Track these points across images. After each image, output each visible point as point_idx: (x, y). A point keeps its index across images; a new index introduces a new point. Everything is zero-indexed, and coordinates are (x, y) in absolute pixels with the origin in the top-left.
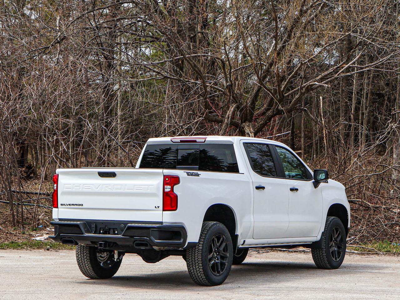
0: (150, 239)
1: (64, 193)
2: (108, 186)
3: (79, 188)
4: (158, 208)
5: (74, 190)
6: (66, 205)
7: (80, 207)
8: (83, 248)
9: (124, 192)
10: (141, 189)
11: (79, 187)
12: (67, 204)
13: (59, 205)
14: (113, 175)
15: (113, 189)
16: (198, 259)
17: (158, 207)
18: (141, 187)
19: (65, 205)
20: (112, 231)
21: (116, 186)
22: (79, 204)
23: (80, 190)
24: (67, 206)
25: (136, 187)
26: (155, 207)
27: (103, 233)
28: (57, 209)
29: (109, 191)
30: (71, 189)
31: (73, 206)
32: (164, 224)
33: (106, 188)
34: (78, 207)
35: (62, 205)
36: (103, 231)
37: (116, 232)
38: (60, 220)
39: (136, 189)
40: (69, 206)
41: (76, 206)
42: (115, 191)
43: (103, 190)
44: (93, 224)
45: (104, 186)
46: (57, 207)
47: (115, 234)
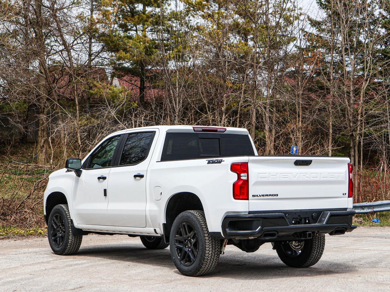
0: (349, 225)
1: (257, 183)
2: (304, 174)
3: (276, 178)
4: (345, 194)
5: (270, 179)
6: (259, 196)
7: (275, 197)
9: (320, 180)
10: (334, 177)
11: (276, 176)
13: (250, 196)
15: (310, 177)
18: (334, 175)
19: (257, 196)
20: (303, 221)
22: (274, 195)
23: (278, 179)
24: (260, 197)
25: (330, 175)
28: (247, 201)
29: (307, 179)
30: (266, 179)
31: (267, 197)
33: (303, 176)
34: (272, 197)
35: (254, 196)
37: (307, 221)
38: (250, 213)
39: (331, 177)
40: (262, 197)
41: (270, 197)
42: (312, 179)
43: (301, 179)
44: (288, 215)
45: (302, 174)
46: (248, 199)
47: (305, 223)
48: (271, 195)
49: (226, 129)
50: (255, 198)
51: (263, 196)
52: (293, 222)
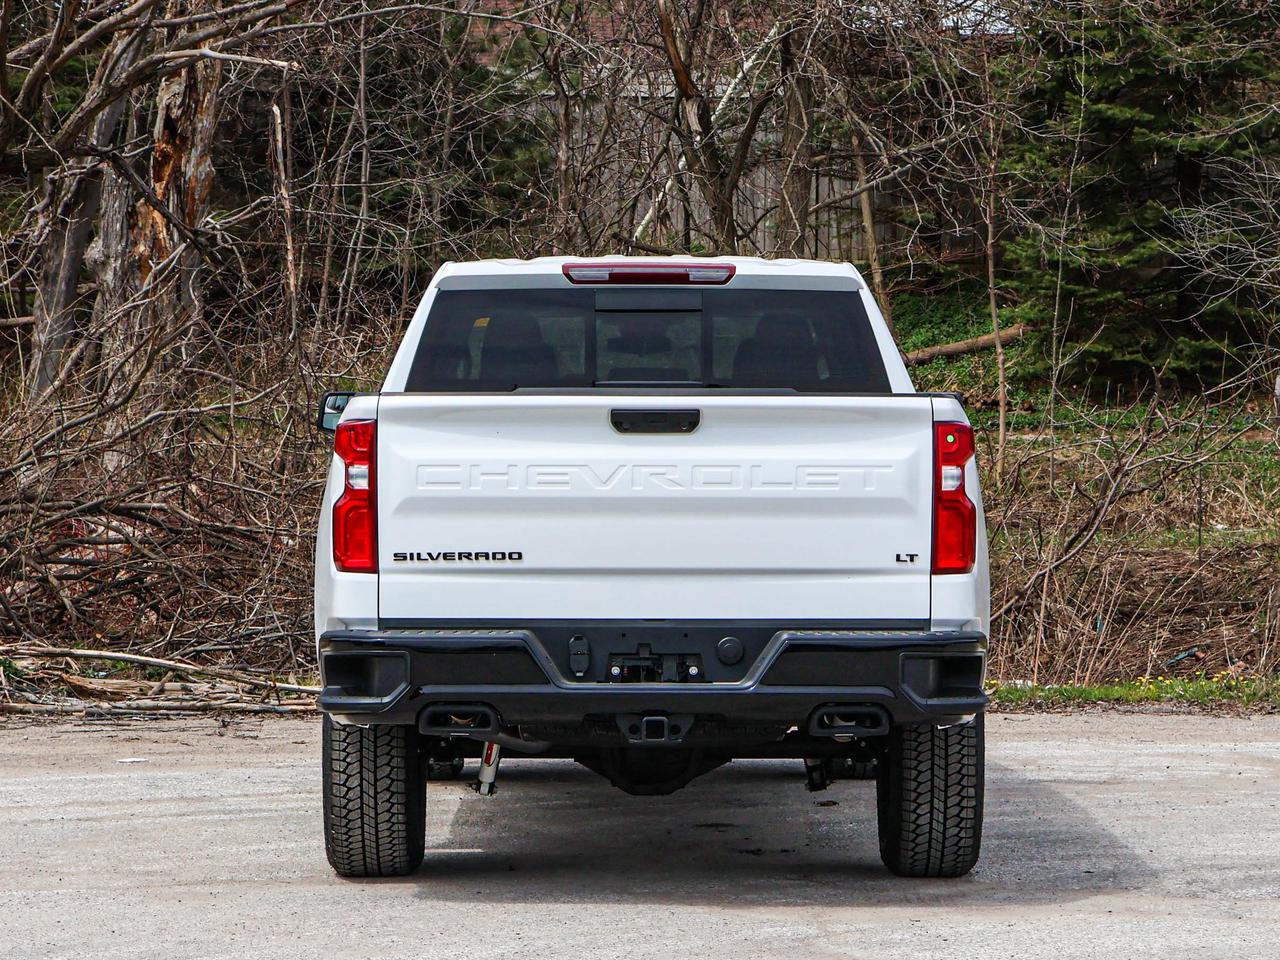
0: (899, 696)
1: (412, 506)
2: (662, 470)
3: (508, 483)
4: (912, 560)
5: (476, 490)
6: (424, 556)
7: (508, 564)
8: (376, 747)
9: (749, 495)
10: (836, 484)
11: (506, 478)
12: (430, 555)
13: (385, 558)
14: (686, 422)
15: (692, 484)
16: (961, 769)
17: (912, 557)
18: (835, 475)
19: (419, 557)
20: (670, 666)
21: (704, 470)
22: (503, 554)
23: (514, 490)
24: (431, 564)
25: (809, 474)
26: (898, 556)
27: (622, 678)
28: (370, 578)
29: (676, 491)
31: (466, 564)
32: (933, 630)
33: (654, 479)
34: (492, 564)
35: (400, 557)
36: (622, 668)
37: (693, 670)
38: (385, 624)
40: (442, 563)
41: (482, 563)
42: (702, 491)
43: (639, 490)
44: (576, 639)
45: (644, 470)
46: (374, 568)
47: (685, 678)
48: (487, 556)
49: (732, 269)
50: (408, 564)
51: (446, 556)
52: (616, 670)
